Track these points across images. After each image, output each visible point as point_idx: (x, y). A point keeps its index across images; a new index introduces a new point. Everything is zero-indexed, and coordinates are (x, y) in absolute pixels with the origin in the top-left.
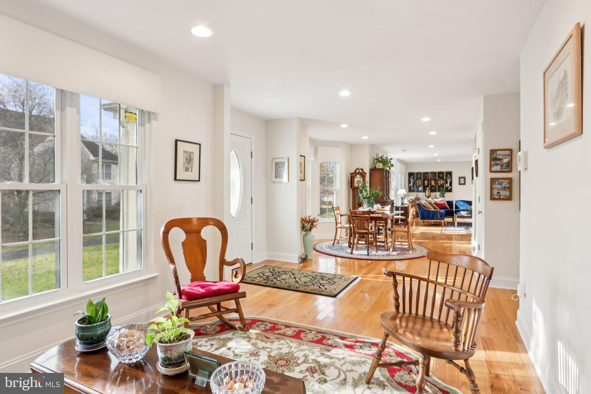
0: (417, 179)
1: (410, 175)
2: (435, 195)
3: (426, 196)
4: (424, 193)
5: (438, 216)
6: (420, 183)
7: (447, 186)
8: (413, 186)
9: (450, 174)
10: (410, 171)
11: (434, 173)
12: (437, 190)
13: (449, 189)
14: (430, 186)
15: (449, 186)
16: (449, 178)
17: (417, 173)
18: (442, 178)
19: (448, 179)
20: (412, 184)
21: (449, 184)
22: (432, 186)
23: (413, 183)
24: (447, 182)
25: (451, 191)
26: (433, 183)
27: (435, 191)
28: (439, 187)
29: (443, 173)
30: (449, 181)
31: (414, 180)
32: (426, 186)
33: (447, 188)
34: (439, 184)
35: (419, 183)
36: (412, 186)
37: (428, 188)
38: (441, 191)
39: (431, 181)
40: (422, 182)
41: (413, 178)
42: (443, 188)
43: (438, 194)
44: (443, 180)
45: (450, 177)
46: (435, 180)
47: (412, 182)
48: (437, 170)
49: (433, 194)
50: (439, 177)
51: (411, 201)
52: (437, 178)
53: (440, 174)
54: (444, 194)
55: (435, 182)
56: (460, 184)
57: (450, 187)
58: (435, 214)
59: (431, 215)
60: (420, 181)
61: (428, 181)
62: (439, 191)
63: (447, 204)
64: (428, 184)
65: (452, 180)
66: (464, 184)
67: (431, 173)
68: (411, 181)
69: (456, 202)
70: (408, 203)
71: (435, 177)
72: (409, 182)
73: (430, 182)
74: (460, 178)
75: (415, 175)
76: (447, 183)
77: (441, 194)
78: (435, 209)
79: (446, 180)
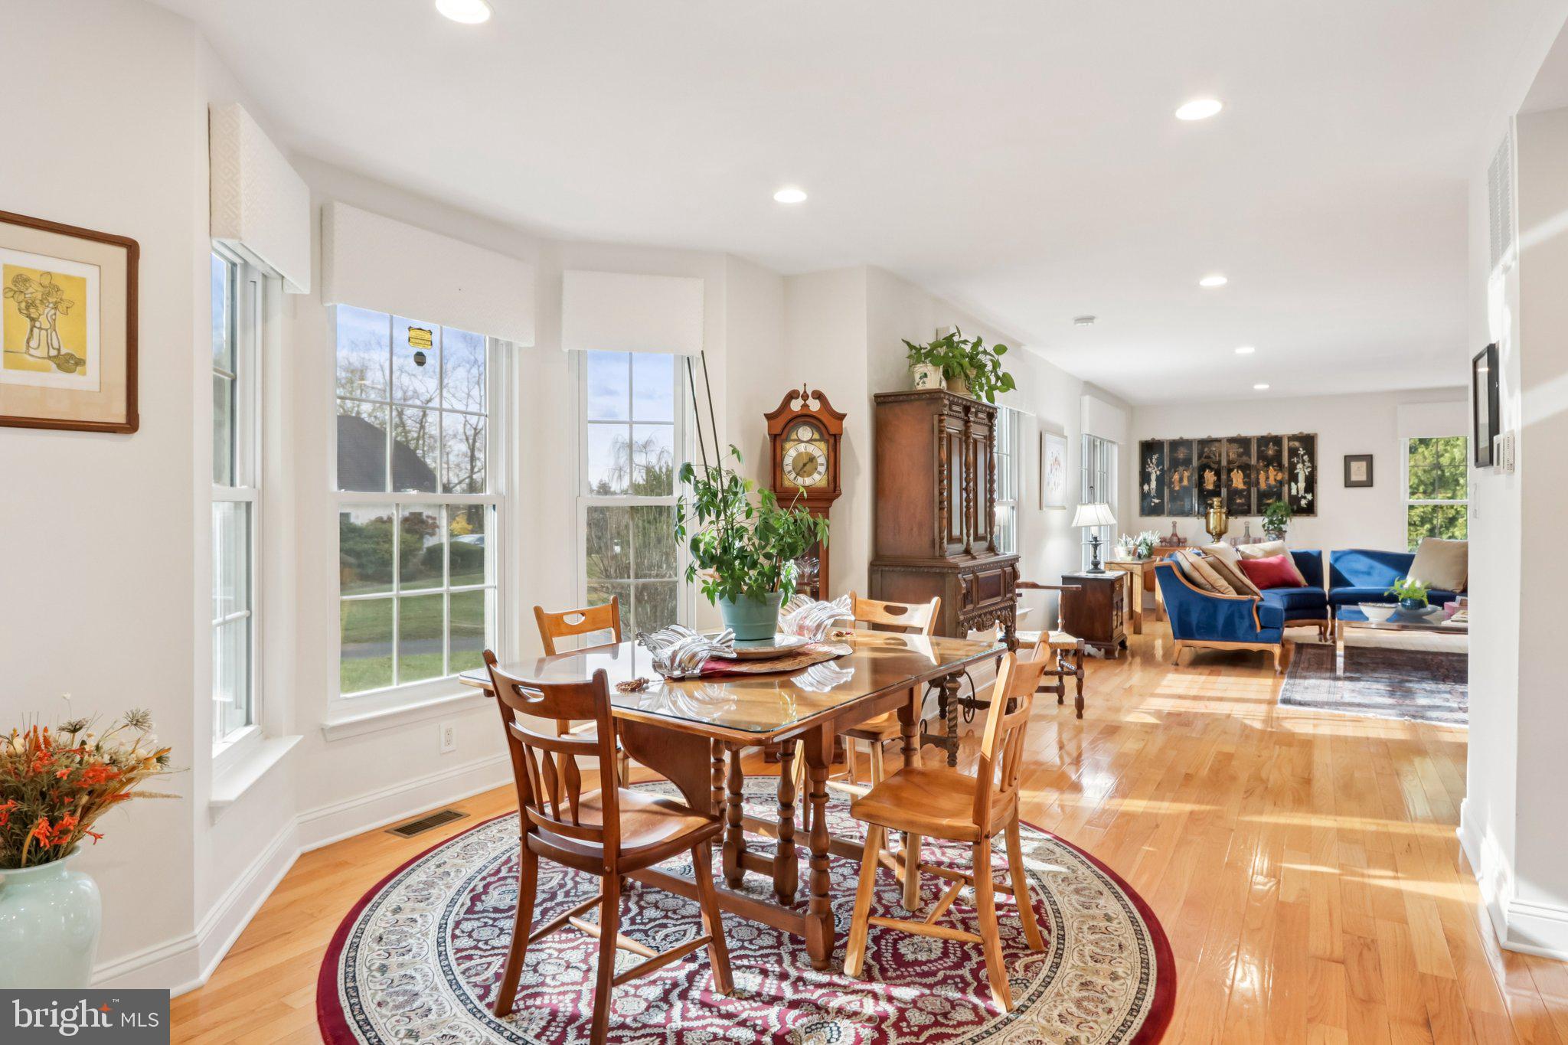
0: (1175, 464)
1: (1149, 448)
2: (1247, 528)
3: (1208, 531)
4: (1203, 520)
5: (1252, 626)
6: (1185, 482)
7: (1294, 492)
8: (1160, 493)
9: (1308, 442)
10: (1148, 437)
11: (1243, 442)
12: (1254, 507)
13: (1303, 502)
14: (1224, 491)
15: (1302, 493)
16: (1303, 462)
17: (1175, 445)
18: (1275, 461)
19: (1300, 466)
20: (1153, 484)
21: (1302, 485)
22: (1233, 493)
23: (1158, 479)
24: (1294, 478)
25: (1310, 510)
26: (1238, 480)
27: (1246, 512)
28: (1262, 495)
29: (1277, 440)
30: (1302, 472)
31: (1162, 470)
32: (1209, 491)
33: (1295, 500)
34: (1263, 486)
35: (1181, 480)
36: (1153, 493)
37: (1216, 501)
38: (1269, 512)
39: (1230, 471)
40: (1196, 477)
41: (1160, 462)
42: (1279, 497)
43: (1257, 523)
44: (1280, 466)
45: (1306, 458)
46: (1245, 468)
47: (1153, 477)
48: (1253, 429)
49: (1237, 523)
50: (1261, 456)
51: (1143, 550)
52: (1253, 461)
53: (1267, 446)
54: (1284, 523)
55: (1246, 476)
56: (1349, 483)
57: (1309, 497)
58: (1242, 617)
59: (1221, 620)
60: (1186, 474)
61: (1218, 474)
62: (1260, 512)
63: (1297, 563)
64: (1218, 485)
65: (1314, 468)
66: (1369, 483)
67: (1231, 440)
68: (1149, 474)
69: (1338, 556)
70: (1129, 559)
71: (1245, 458)
72: (1145, 478)
73: (1224, 477)
74: (1348, 459)
75: (1166, 450)
76: (1296, 482)
77: (1271, 522)
78: (1239, 593)
79: (1292, 467)
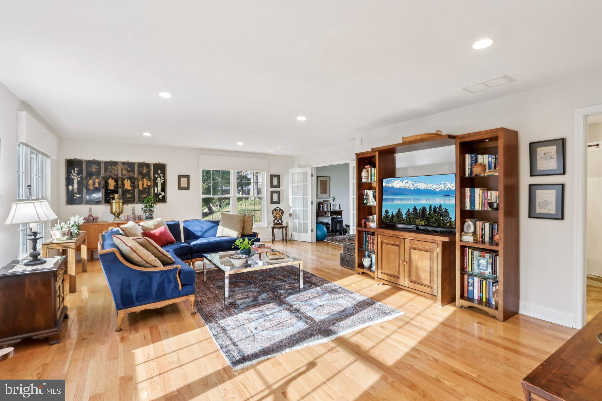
0: (90, 175)
1: (71, 164)
2: (133, 210)
3: (112, 212)
4: (108, 207)
6: (97, 185)
7: (156, 191)
8: (80, 191)
9: (161, 168)
10: (71, 157)
11: (129, 165)
12: (136, 199)
13: (160, 196)
14: (120, 190)
15: (160, 192)
16: (160, 177)
17: (90, 163)
18: (147, 176)
19: (159, 179)
20: (75, 186)
21: (160, 188)
22: (125, 191)
23: (78, 182)
24: (156, 185)
25: (163, 200)
26: (128, 185)
27: (131, 201)
28: (140, 193)
29: (148, 165)
30: (160, 182)
31: (81, 178)
32: (111, 190)
33: (157, 195)
34: (141, 188)
35: (94, 184)
36: (75, 191)
37: (116, 196)
38: (145, 202)
39: (123, 180)
40: (103, 183)
41: (80, 172)
42: (149, 195)
43: (139, 208)
44: (149, 179)
45: (161, 175)
46: (132, 180)
47: (75, 181)
48: (136, 158)
49: (128, 208)
50: (140, 173)
52: (136, 175)
53: (143, 168)
54: (152, 207)
55: (133, 183)
56: (180, 188)
57: (163, 194)
60: (97, 180)
61: (116, 181)
62: (141, 201)
63: (170, 231)
64: (116, 187)
65: (165, 180)
66: (188, 188)
67: (124, 163)
68: (73, 179)
71: (131, 174)
72: (69, 181)
73: (120, 183)
74: (180, 177)
75: (84, 166)
76: (157, 187)
77: (146, 207)
79: (155, 179)
